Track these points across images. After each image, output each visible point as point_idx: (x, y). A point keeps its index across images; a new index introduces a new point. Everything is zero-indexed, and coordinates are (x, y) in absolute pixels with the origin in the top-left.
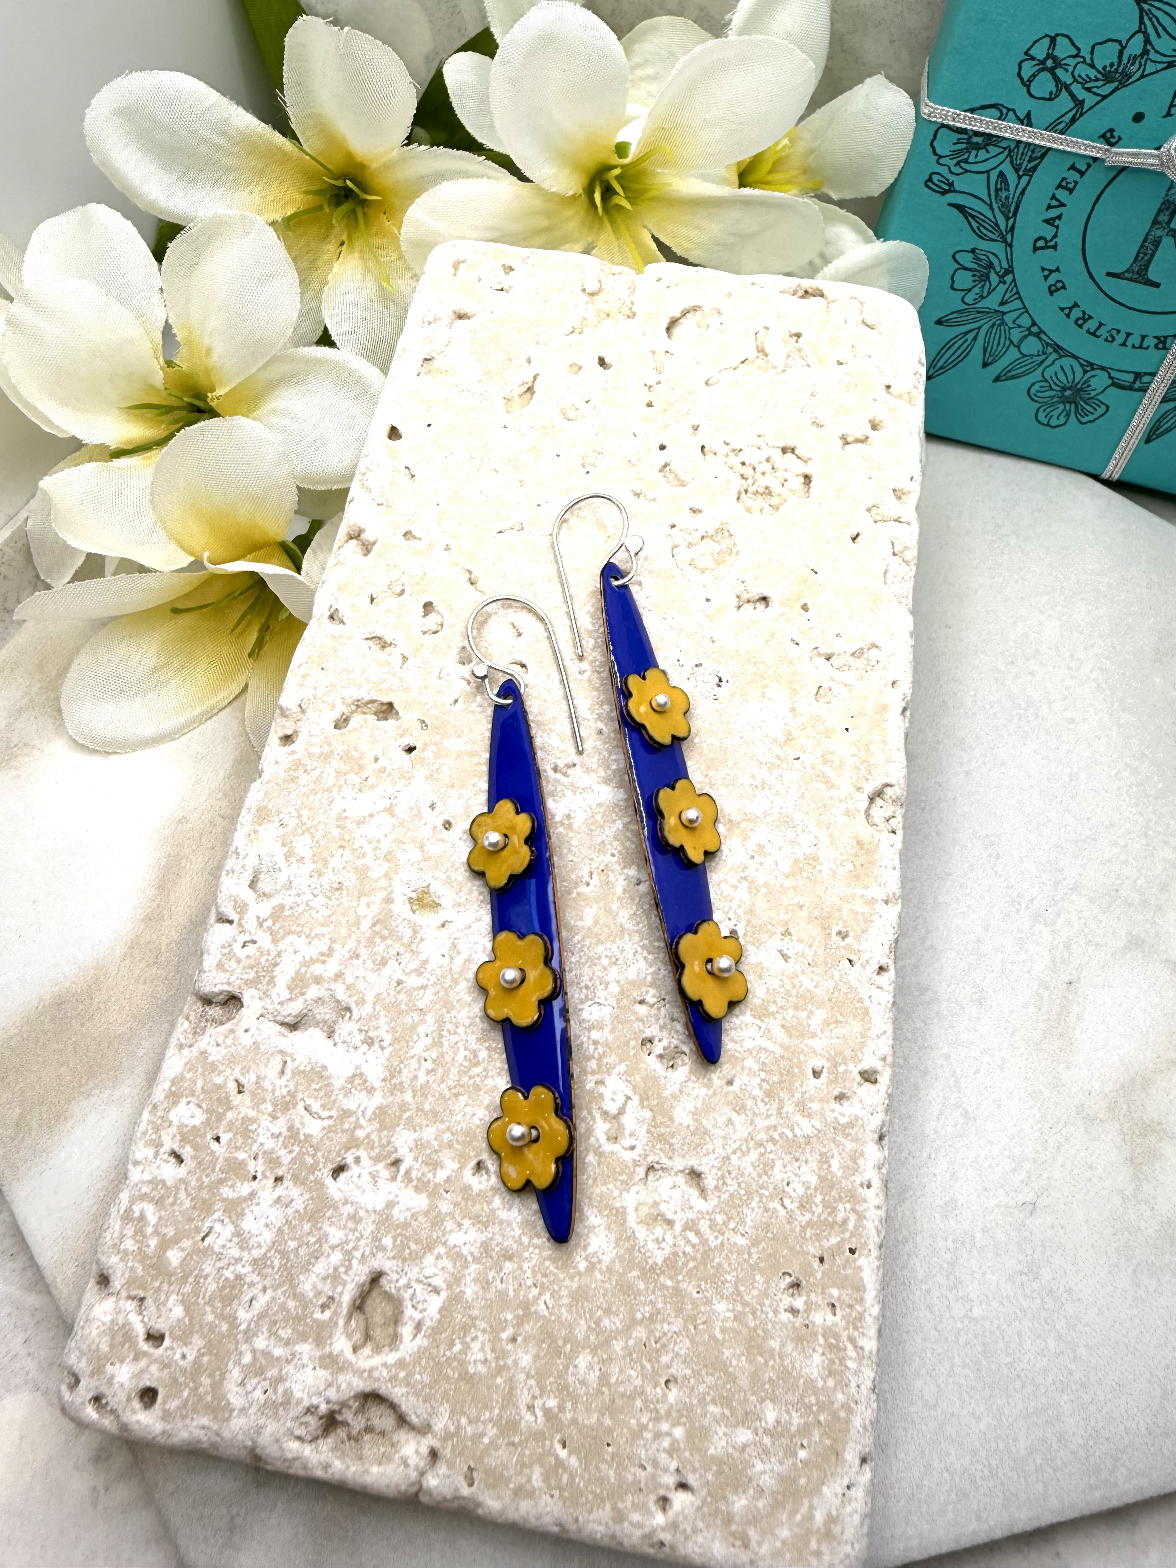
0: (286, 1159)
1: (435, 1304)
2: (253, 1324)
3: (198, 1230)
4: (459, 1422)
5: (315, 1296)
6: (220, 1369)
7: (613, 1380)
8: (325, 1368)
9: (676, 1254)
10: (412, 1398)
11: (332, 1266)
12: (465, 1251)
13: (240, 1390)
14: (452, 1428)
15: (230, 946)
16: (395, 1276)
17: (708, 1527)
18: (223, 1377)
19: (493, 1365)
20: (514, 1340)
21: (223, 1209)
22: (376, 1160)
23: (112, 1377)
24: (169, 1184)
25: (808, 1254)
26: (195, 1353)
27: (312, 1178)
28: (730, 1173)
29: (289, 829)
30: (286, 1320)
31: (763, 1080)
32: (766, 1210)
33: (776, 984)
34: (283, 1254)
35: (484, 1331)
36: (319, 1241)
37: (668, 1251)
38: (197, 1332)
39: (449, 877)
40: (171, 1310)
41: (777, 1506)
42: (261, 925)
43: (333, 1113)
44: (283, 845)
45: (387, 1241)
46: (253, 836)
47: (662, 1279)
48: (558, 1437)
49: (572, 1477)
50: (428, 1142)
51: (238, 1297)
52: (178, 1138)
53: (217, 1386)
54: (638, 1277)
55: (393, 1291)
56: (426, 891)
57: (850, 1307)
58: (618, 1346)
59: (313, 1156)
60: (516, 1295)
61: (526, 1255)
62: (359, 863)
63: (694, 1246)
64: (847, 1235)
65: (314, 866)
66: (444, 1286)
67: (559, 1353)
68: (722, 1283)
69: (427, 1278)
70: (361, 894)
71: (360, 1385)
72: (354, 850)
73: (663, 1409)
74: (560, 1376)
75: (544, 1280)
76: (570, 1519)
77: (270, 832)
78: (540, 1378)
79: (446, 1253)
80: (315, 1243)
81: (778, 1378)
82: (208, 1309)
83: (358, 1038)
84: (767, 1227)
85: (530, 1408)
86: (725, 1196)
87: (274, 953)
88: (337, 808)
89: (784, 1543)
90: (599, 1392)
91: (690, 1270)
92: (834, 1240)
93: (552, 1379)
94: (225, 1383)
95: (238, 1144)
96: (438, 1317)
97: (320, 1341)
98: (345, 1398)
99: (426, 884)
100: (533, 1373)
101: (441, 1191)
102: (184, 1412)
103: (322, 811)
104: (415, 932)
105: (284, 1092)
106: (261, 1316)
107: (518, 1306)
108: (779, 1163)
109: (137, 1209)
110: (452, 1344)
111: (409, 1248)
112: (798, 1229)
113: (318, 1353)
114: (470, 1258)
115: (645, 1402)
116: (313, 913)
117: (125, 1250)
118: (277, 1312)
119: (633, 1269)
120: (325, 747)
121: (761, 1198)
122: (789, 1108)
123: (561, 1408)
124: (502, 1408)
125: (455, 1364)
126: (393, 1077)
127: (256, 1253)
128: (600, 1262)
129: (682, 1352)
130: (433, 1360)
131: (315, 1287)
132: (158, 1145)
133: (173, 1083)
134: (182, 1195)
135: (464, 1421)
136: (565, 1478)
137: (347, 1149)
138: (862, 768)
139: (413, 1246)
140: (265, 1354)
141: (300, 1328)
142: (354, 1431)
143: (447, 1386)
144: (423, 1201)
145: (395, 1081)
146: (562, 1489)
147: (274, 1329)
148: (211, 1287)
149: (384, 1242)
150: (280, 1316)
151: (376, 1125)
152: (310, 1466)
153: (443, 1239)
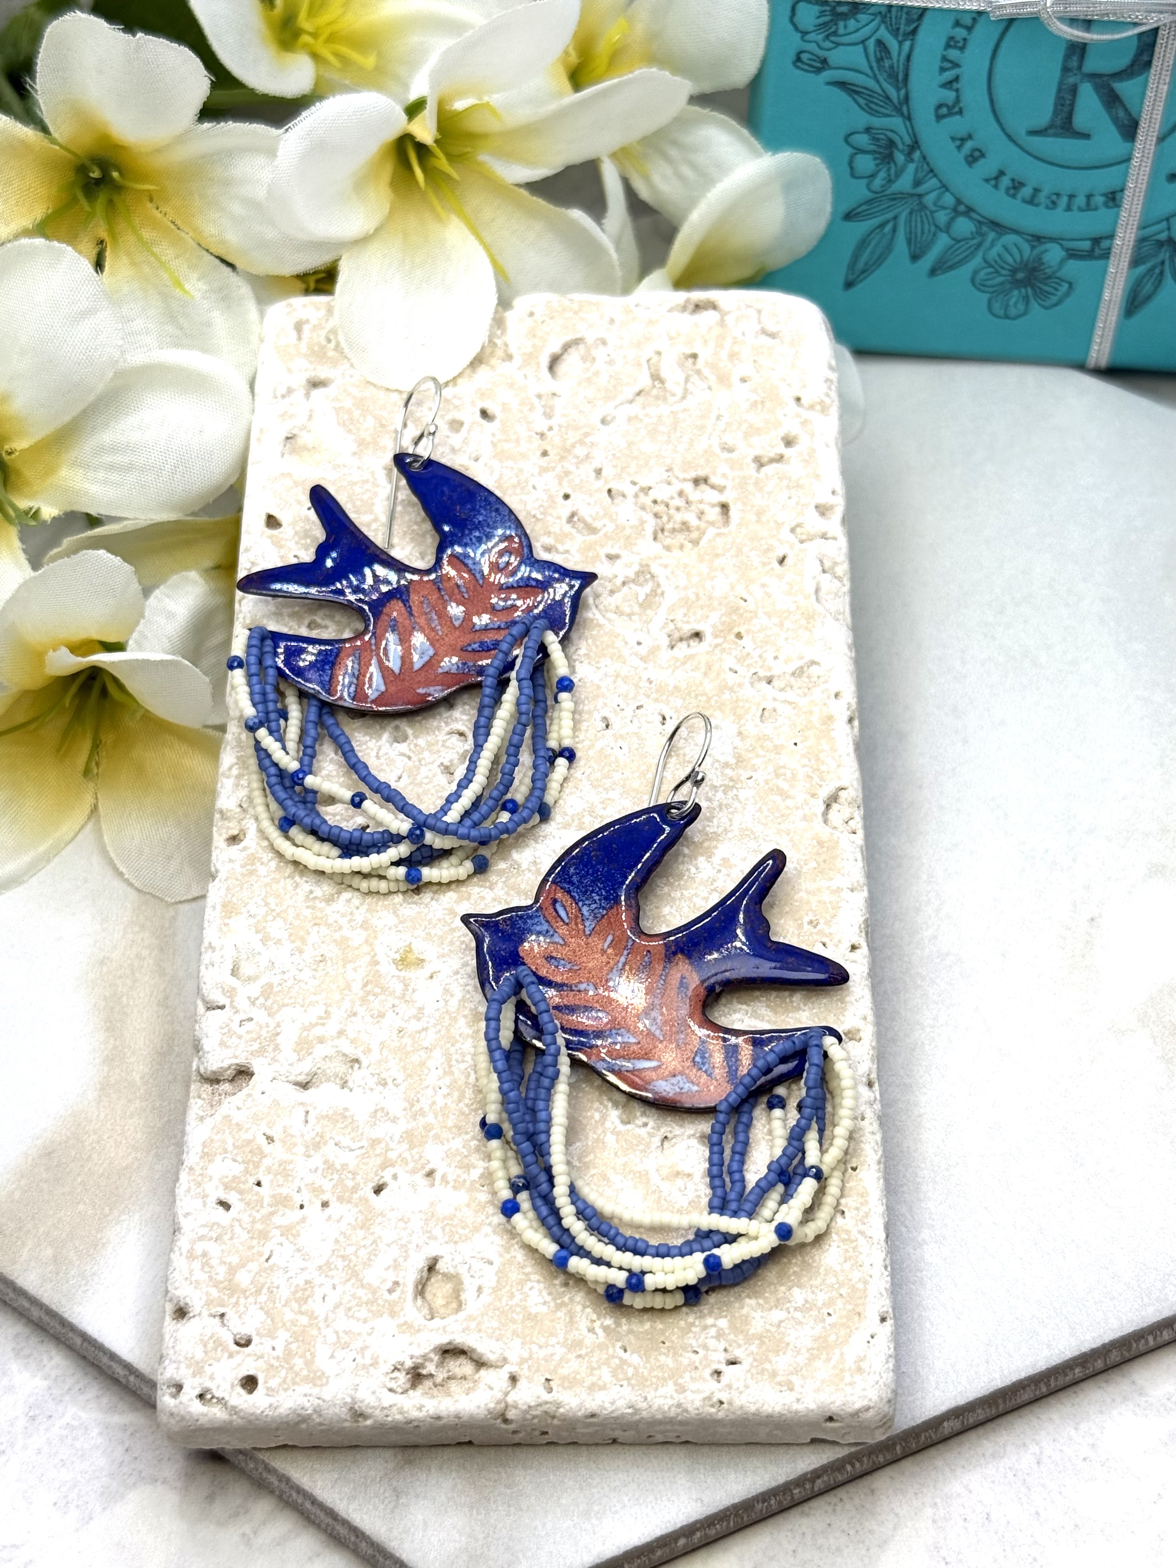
0: (327, 1185)
1: (490, 1272)
2: (331, 1314)
3: (260, 1254)
4: (530, 1349)
5: (381, 1283)
6: (309, 1350)
8: (403, 1332)
9: (698, 1197)
10: (487, 1341)
11: (391, 1258)
13: (331, 1361)
14: (526, 1355)
15: (228, 1026)
16: (450, 1257)
17: (757, 1382)
18: (313, 1355)
19: (552, 1304)
21: (279, 1234)
22: (414, 1172)
23: (213, 1374)
24: (224, 1225)
26: (283, 1344)
27: (355, 1196)
29: (259, 918)
30: (359, 1305)
34: (344, 1258)
35: (538, 1282)
36: (374, 1242)
37: (691, 1195)
38: (281, 1328)
39: (429, 934)
40: (252, 1317)
41: (812, 1358)
42: (253, 1003)
43: (365, 1143)
44: (257, 932)
45: (437, 1232)
48: (619, 1344)
49: (636, 1369)
50: (457, 1150)
51: (311, 1296)
52: (221, 1189)
53: (309, 1363)
55: (451, 1270)
56: (409, 950)
57: (857, 1208)
59: (353, 1179)
62: (337, 936)
65: (293, 946)
66: (496, 1256)
69: (479, 1253)
70: (346, 962)
71: (438, 1339)
72: (329, 926)
76: (640, 1399)
77: (239, 922)
78: (595, 1306)
80: (371, 1244)
82: (286, 1310)
83: (372, 1082)
85: (591, 1330)
87: (272, 1025)
88: (302, 891)
89: (823, 1381)
94: (316, 1359)
95: (281, 1183)
96: (495, 1279)
97: (393, 1314)
98: (426, 1351)
99: (407, 943)
101: (478, 1186)
102: (286, 1387)
104: (406, 986)
105: (313, 1134)
106: (337, 1306)
109: (199, 1248)
110: (512, 1296)
111: (458, 1233)
113: (394, 1323)
116: (302, 984)
117: (197, 1281)
118: (350, 1300)
124: (566, 1332)
125: (518, 1309)
126: (413, 1106)
127: (319, 1261)
130: (498, 1309)
131: (379, 1277)
132: (205, 1196)
133: (204, 1145)
134: (238, 1230)
135: (535, 1348)
136: (630, 1371)
137: (383, 1170)
138: (815, 777)
139: (461, 1231)
140: (346, 1333)
141: (374, 1308)
142: (439, 1380)
143: (515, 1326)
144: (462, 1197)
145: (417, 1108)
146: (628, 1379)
147: (351, 1313)
148: (284, 1293)
149: (434, 1233)
150: (353, 1303)
151: (405, 1146)
152: (406, 1409)
153: (487, 1221)
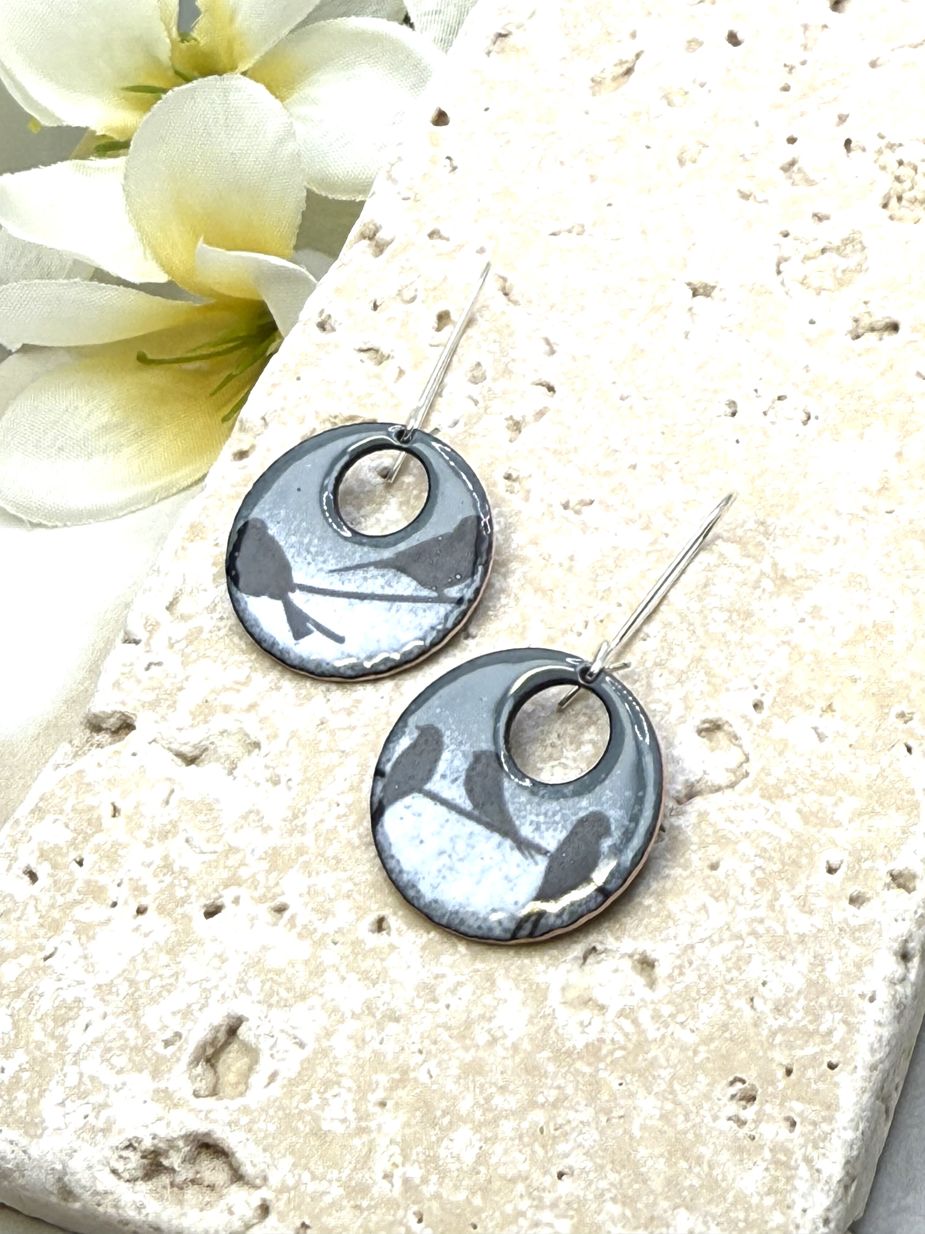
0: (154, 887)
1: (297, 1056)
2: (84, 1048)
3: (41, 948)
4: (300, 1176)
5: (160, 1030)
6: (40, 1087)
7: (494, 1160)
8: (158, 1102)
9: (602, 1041)
10: (250, 1146)
11: (185, 1001)
12: (345, 1006)
13: (60, 1111)
14: (291, 1182)
16: (256, 1023)
18: (41, 1095)
19: (353, 1125)
21: (73, 930)
22: (259, 901)
25: (772, 1060)
27: (179, 910)
28: (691, 963)
30: (122, 1048)
32: (730, 1008)
34: (132, 983)
35: (349, 1090)
36: (176, 975)
37: (592, 1035)
38: (22, 1048)
42: (172, 646)
43: (218, 848)
45: (254, 985)
46: (180, 553)
47: (579, 1063)
48: (415, 1208)
50: (324, 889)
51: (73, 1019)
52: (37, 854)
53: (32, 1103)
54: (549, 1059)
55: (252, 1040)
57: (815, 1125)
58: (507, 1126)
59: (187, 888)
60: (396, 1058)
61: (416, 1019)
63: (626, 1035)
64: (830, 1047)
66: (312, 1039)
67: (434, 1125)
68: (654, 1077)
69: (293, 1028)
71: (193, 1125)
73: (548, 1198)
74: (431, 1146)
75: (433, 1048)
78: (406, 1147)
79: (323, 1006)
80: (171, 976)
81: (703, 1187)
82: (38, 1026)
83: (263, 775)
84: (725, 1027)
85: (388, 1175)
86: (679, 987)
90: (474, 1171)
91: (618, 1059)
92: (810, 1050)
93: (420, 1149)
94: (42, 1101)
95: (104, 868)
96: (298, 1068)
97: (156, 1074)
98: (175, 1135)
100: (399, 1139)
101: (329, 941)
105: (166, 820)
106: (96, 1041)
107: (396, 1070)
108: (757, 959)
110: (307, 1098)
111: (278, 993)
112: (765, 1033)
113: (152, 1086)
114: (348, 1014)
115: (528, 1188)
118: (114, 1039)
119: (543, 1050)
121: (726, 993)
122: (786, 900)
123: (424, 1181)
124: (354, 1170)
125: (308, 1118)
126: (295, 817)
127: (102, 979)
128: (505, 1036)
129: (586, 1144)
130: (284, 1110)
131: (161, 1021)
132: (15, 859)
135: (306, 1176)
137: (226, 888)
139: (283, 993)
140: (92, 1079)
141: (137, 1059)
142: (179, 1179)
143: (294, 1139)
144: (305, 949)
145: (297, 822)
147: (108, 1056)
148: (45, 1005)
149: (250, 986)
150: (117, 1044)
151: (265, 865)
152: (122, 1203)
153: (320, 992)
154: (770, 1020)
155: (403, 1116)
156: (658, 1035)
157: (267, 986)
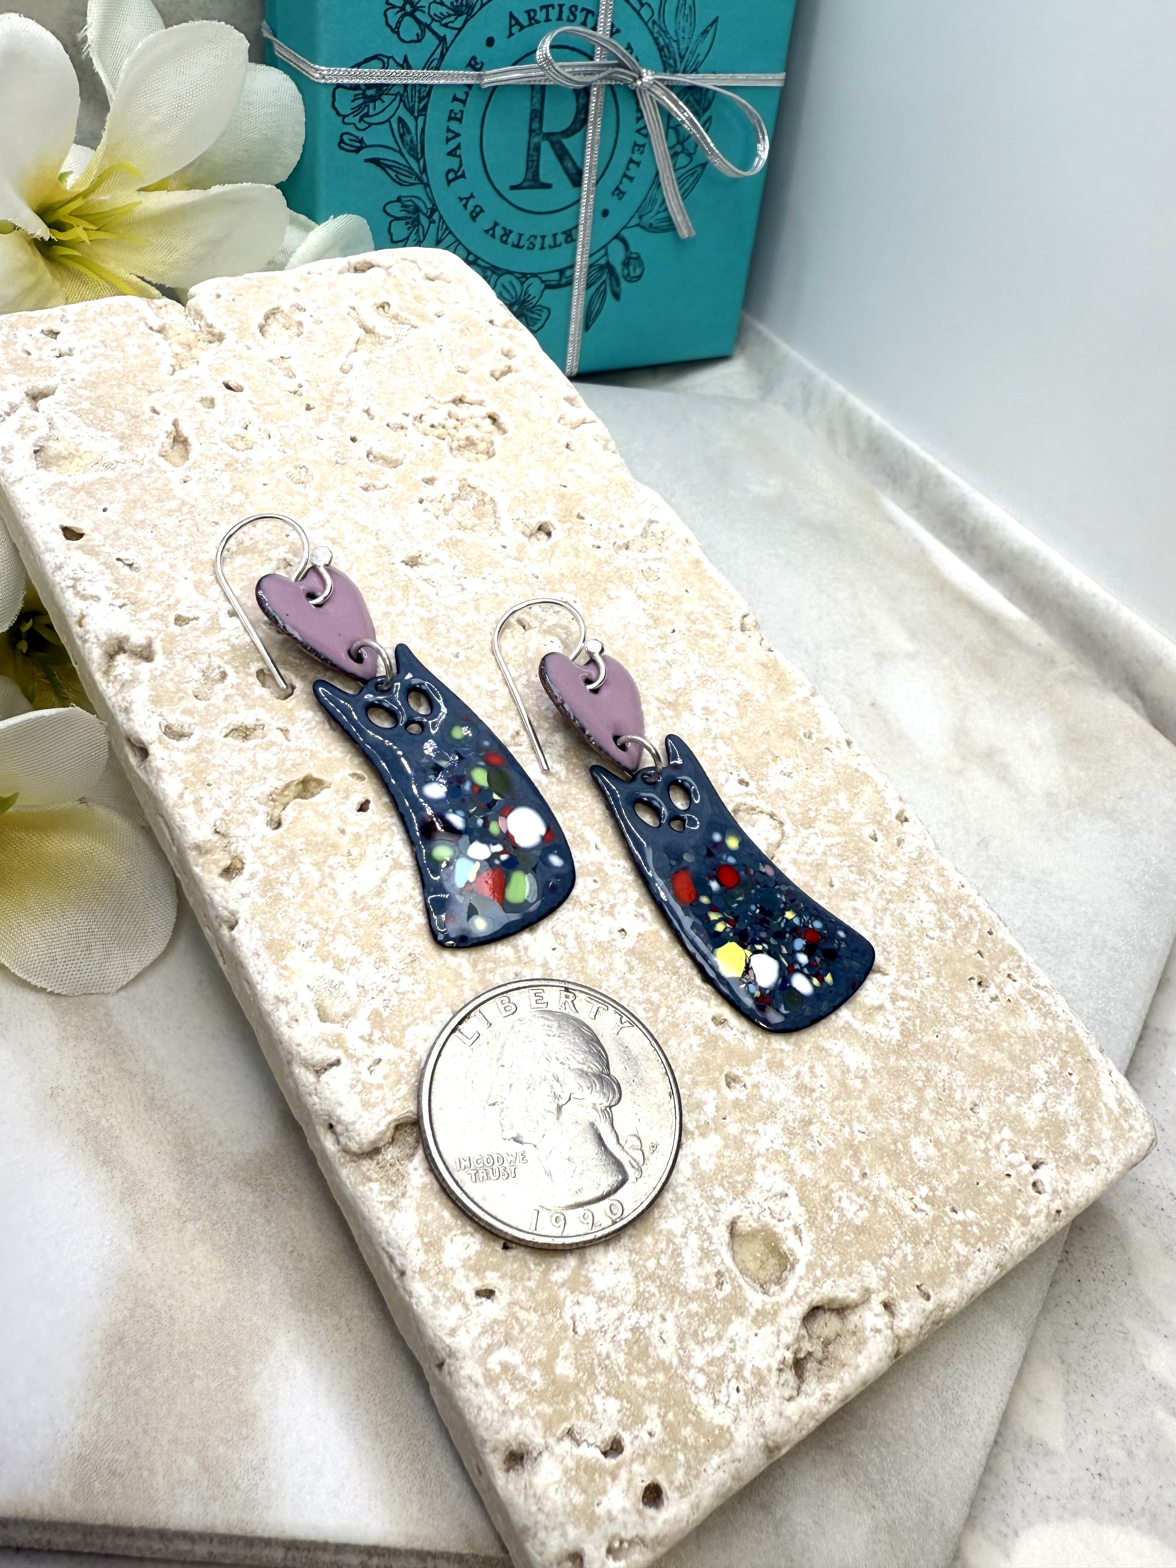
1: (792, 1204)
2: (681, 1352)
3: (564, 1328)
4: (883, 1264)
5: (706, 1284)
6: (689, 1411)
7: (943, 1139)
8: (763, 1325)
9: (903, 1024)
10: (841, 1282)
11: (696, 1250)
12: (777, 1146)
13: (720, 1408)
14: (884, 1273)
15: (358, 1081)
16: (747, 1212)
17: (1071, 1174)
18: (696, 1413)
19: (868, 1204)
20: (864, 1175)
21: (569, 1293)
23: (609, 1513)
24: (502, 1318)
25: (970, 955)
26: (658, 1421)
29: (316, 944)
30: (702, 1322)
31: (850, 866)
32: (926, 948)
33: (799, 797)
34: (651, 1277)
35: (841, 1188)
36: (669, 1241)
37: (896, 1025)
38: (644, 1404)
40: (605, 1410)
41: (1090, 1122)
42: (370, 1041)
44: (324, 960)
45: (719, 1192)
46: (286, 973)
47: (910, 1046)
48: (948, 1209)
49: (978, 1225)
51: (648, 1344)
52: (472, 1274)
53: (699, 1425)
54: (897, 1059)
55: (755, 1225)
57: (1019, 967)
58: (926, 1115)
60: (838, 1144)
61: (818, 1111)
63: (908, 1009)
64: (979, 925)
65: (372, 958)
66: (787, 1185)
67: (899, 1155)
68: (944, 1017)
69: (769, 1191)
71: (799, 1310)
72: (397, 920)
73: (985, 1128)
74: (912, 1168)
75: (846, 1116)
76: (1002, 1255)
77: (296, 959)
78: (903, 1183)
79: (767, 1160)
80: (668, 1245)
81: (1024, 1045)
82: (634, 1378)
84: (935, 960)
85: (915, 1208)
86: (896, 961)
88: (345, 894)
89: (1112, 1140)
90: (944, 1156)
91: (921, 1025)
92: (976, 935)
93: (910, 1176)
94: (703, 1416)
96: (804, 1209)
97: (741, 1311)
98: (796, 1332)
100: (895, 1184)
102: (694, 1472)
103: (333, 907)
106: (681, 1338)
107: (846, 1150)
108: (906, 913)
109: (493, 1363)
110: (830, 1219)
111: (737, 1182)
112: (952, 945)
113: (748, 1321)
114: (786, 1149)
115: (972, 1133)
116: (411, 996)
117: (517, 1407)
118: (689, 1323)
119: (889, 1058)
120: (281, 851)
121: (916, 943)
122: (880, 872)
123: (933, 1189)
124: (900, 1226)
125: (844, 1229)
127: (630, 1298)
128: (866, 1071)
129: (963, 1082)
130: (828, 1241)
131: (700, 1277)
132: (459, 1298)
133: (420, 1236)
134: (522, 1314)
135: (886, 1260)
136: (975, 1229)
138: (720, 613)
139: (740, 1178)
140: (710, 1363)
141: (718, 1317)
142: (819, 1354)
143: (854, 1249)
146: (980, 1239)
147: (700, 1338)
148: (619, 1359)
149: (717, 1196)
150: (695, 1324)
152: (815, 1411)
153: (755, 1153)
154: (947, 937)
155: (882, 1170)
156: (919, 994)
157: (727, 1185)
